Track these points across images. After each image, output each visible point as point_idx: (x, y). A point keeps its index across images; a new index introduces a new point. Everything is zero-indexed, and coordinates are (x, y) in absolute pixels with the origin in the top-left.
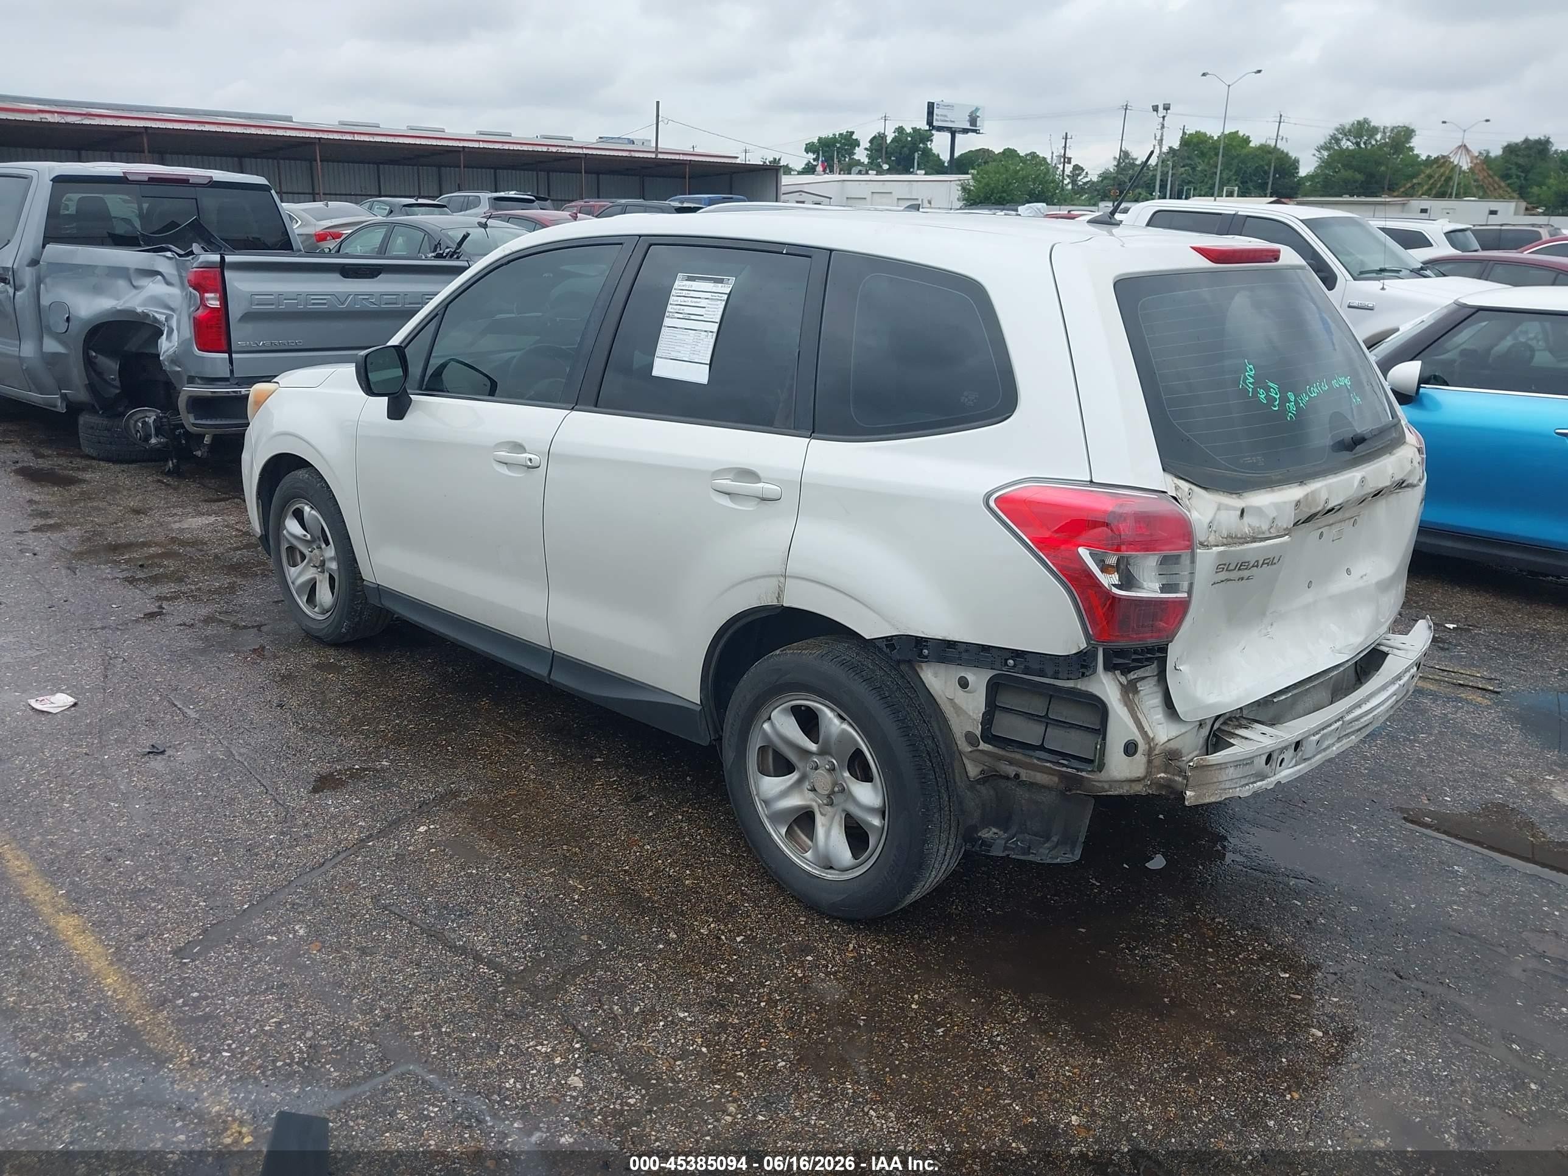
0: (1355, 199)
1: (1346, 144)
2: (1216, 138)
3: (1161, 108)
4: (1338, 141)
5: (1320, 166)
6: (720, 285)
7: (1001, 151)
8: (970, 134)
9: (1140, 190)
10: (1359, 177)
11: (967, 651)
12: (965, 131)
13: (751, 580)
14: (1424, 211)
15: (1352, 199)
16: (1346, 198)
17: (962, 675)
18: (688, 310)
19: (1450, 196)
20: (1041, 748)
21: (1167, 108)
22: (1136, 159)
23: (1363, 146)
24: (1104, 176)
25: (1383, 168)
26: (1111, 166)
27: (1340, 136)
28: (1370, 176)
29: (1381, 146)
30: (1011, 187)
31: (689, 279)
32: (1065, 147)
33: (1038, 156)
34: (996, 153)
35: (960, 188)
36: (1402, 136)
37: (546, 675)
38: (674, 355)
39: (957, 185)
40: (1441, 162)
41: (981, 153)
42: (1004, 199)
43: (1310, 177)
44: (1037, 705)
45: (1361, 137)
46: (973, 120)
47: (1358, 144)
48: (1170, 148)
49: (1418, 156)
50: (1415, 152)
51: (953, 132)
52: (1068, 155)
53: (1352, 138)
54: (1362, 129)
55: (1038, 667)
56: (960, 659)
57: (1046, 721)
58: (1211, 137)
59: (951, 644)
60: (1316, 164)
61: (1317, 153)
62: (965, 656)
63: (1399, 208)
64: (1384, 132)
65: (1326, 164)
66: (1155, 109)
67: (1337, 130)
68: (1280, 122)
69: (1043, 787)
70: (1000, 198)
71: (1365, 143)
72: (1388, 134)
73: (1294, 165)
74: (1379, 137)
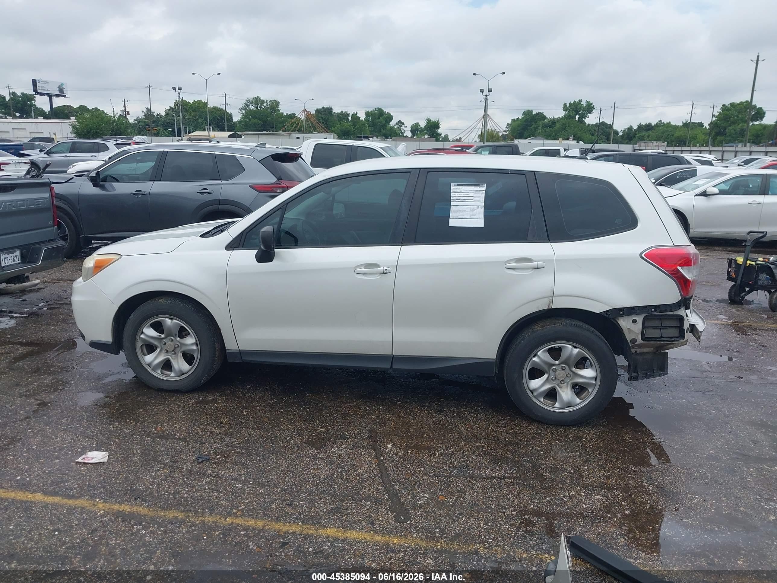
0: (268, 132)
1: (252, 107)
2: (191, 103)
3: (177, 89)
4: (248, 106)
5: (242, 117)
6: (478, 187)
7: (78, 106)
8: (60, 97)
9: (159, 128)
10: (262, 123)
11: (638, 309)
12: (57, 96)
13: (533, 301)
14: (298, 138)
15: (267, 133)
16: (265, 132)
17: (634, 318)
18: (462, 198)
19: (303, 132)
20: (662, 337)
21: (180, 89)
22: (154, 112)
23: (259, 108)
24: (138, 120)
25: (269, 119)
26: (141, 116)
27: (249, 104)
28: (265, 122)
29: (266, 109)
30: (101, 127)
31: (458, 185)
32: (125, 106)
33: (99, 110)
34: (75, 107)
35: (71, 127)
36: (275, 105)
37: (389, 367)
38: (460, 217)
39: (69, 125)
40: (293, 116)
41: (66, 107)
42: (98, 133)
43: (240, 122)
44: (657, 323)
45: (258, 104)
46: (61, 90)
47: (257, 108)
48: (170, 107)
49: (283, 113)
50: (281, 112)
51: (50, 96)
52: (127, 110)
53: (254, 105)
54: (257, 101)
55: (664, 309)
56: (636, 312)
57: (661, 328)
58: (189, 103)
59: (633, 308)
60: (241, 116)
61: (240, 111)
62: (638, 311)
63: (288, 137)
64: (267, 103)
65: (245, 116)
66: (174, 89)
67: (247, 101)
68: (225, 97)
69: (647, 353)
70: (96, 132)
71: (260, 107)
72: (269, 103)
73: (230, 116)
74: (265, 104)
